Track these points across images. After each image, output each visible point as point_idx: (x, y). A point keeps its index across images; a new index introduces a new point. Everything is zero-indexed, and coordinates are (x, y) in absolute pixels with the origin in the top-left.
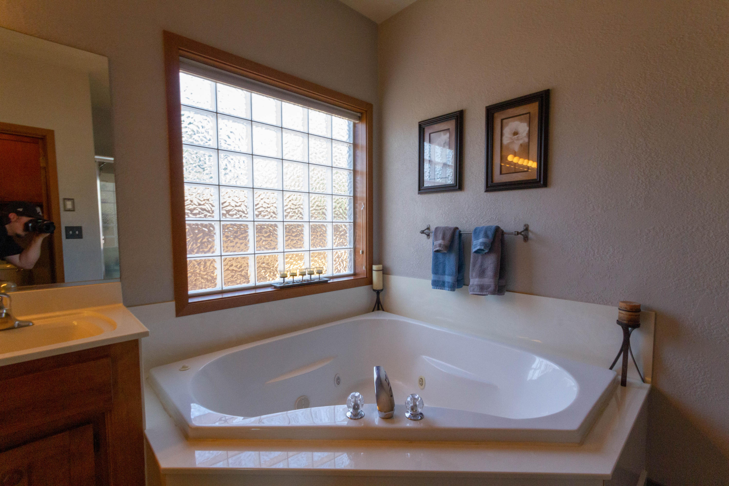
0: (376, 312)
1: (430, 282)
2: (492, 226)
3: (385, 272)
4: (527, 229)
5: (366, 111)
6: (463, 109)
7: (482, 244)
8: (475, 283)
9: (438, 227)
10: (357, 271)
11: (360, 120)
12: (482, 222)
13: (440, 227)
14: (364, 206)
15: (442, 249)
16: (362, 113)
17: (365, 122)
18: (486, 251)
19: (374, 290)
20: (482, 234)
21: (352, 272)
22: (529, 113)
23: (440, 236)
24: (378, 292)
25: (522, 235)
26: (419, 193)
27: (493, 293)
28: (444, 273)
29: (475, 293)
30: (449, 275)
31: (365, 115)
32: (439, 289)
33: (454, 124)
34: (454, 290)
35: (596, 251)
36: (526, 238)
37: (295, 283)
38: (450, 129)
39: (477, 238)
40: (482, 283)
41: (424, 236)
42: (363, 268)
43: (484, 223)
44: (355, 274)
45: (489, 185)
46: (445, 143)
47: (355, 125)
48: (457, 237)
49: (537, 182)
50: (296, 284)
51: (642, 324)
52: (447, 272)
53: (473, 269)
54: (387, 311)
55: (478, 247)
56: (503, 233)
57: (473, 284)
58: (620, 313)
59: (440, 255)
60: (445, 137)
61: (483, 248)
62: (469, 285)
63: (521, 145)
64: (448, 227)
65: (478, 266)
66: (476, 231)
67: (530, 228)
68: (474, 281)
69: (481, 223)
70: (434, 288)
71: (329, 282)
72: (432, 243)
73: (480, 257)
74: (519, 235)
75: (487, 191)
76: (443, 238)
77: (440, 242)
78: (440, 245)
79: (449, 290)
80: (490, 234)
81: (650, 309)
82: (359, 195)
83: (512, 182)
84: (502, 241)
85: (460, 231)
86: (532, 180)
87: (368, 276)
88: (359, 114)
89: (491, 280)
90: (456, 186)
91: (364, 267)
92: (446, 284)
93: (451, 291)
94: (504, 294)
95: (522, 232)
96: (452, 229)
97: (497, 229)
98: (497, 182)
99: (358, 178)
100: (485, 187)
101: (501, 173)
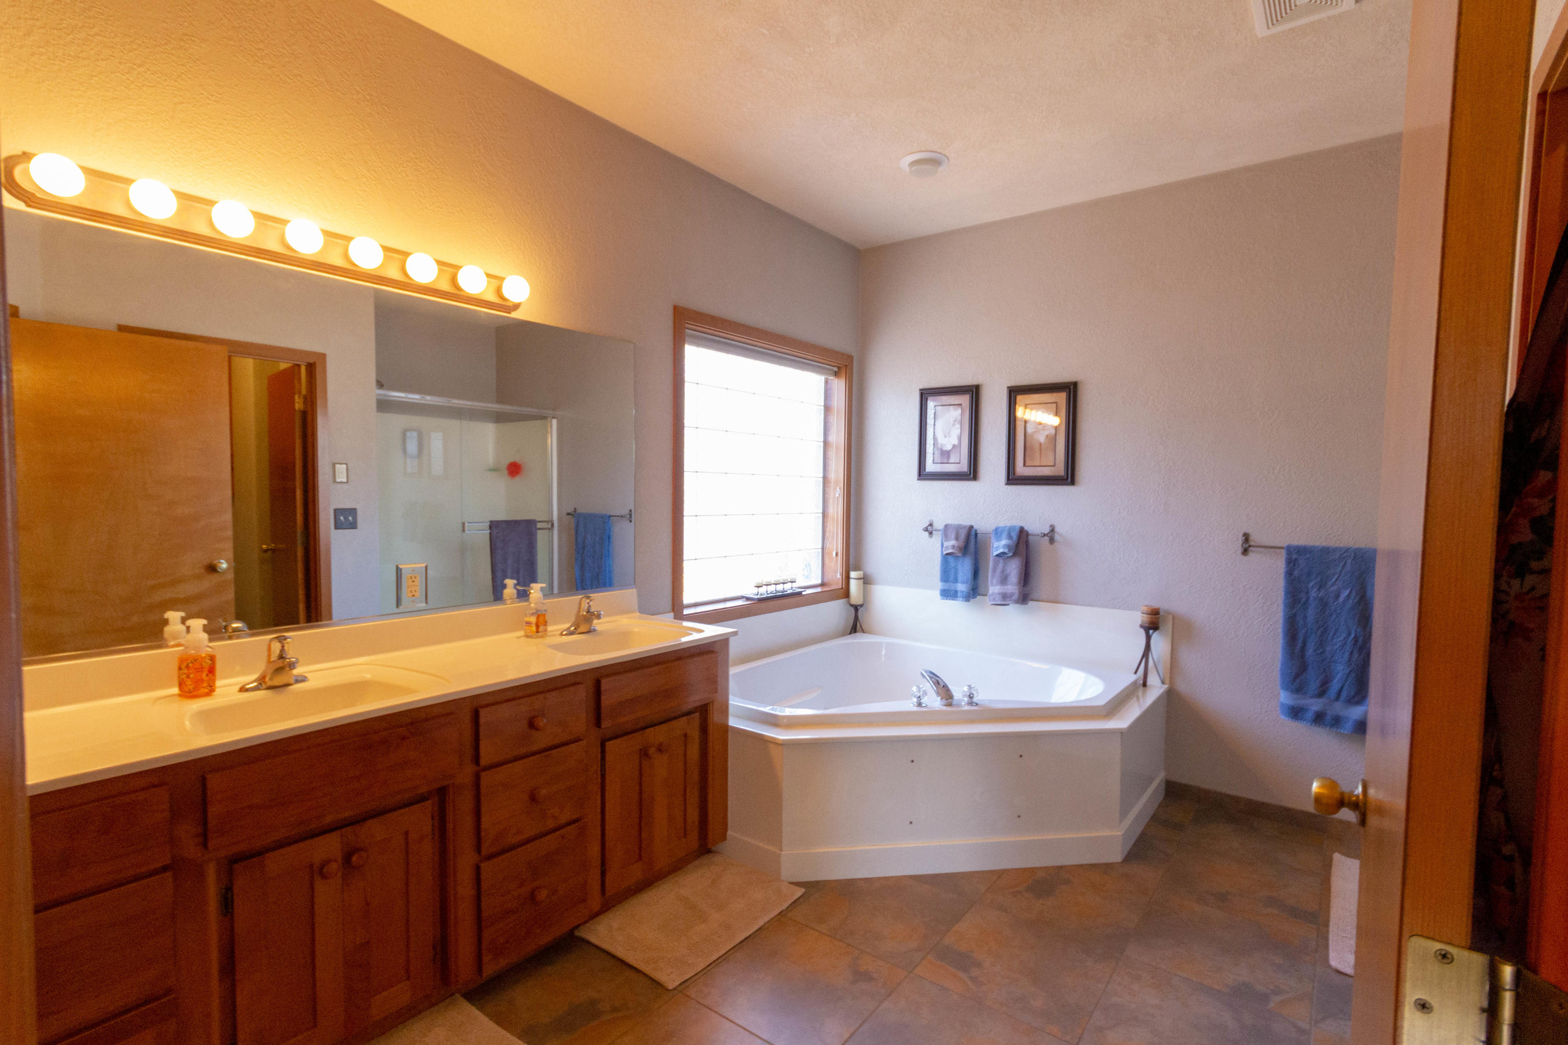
0: (853, 635)
1: (938, 593)
2: (1015, 526)
3: (866, 581)
4: (1052, 530)
5: (846, 366)
6: (980, 384)
7: (1006, 546)
8: (996, 591)
9: (948, 524)
10: (826, 580)
11: (836, 375)
12: (1002, 520)
13: (951, 525)
14: (841, 491)
15: (956, 552)
16: (839, 368)
17: (844, 379)
18: (1011, 554)
19: (852, 605)
20: (1005, 535)
21: (819, 582)
22: (1056, 403)
23: (953, 535)
24: (856, 608)
25: (1048, 536)
26: (918, 479)
27: (1017, 602)
28: (956, 581)
29: (996, 603)
30: (963, 583)
31: (844, 370)
32: (950, 599)
33: (968, 400)
34: (969, 601)
35: (1122, 555)
36: (1052, 540)
37: (768, 594)
38: (963, 405)
39: (999, 538)
40: (1004, 591)
41: (927, 533)
42: (836, 576)
43: (1003, 521)
44: (822, 585)
45: (1010, 478)
46: (955, 421)
47: (826, 382)
48: (972, 538)
49: (1065, 479)
50: (770, 596)
51: (1161, 628)
52: (960, 579)
53: (993, 576)
54: (867, 633)
55: (1001, 550)
56: (1027, 534)
57: (993, 593)
58: (1142, 617)
59: (951, 559)
60: (955, 413)
61: (1006, 551)
62: (988, 595)
63: (1047, 436)
64: (961, 525)
65: (999, 571)
66: (998, 532)
67: (1057, 529)
68: (994, 589)
69: (1000, 521)
70: (944, 599)
71: (804, 593)
72: (939, 544)
73: (1001, 561)
74: (1046, 537)
75: (1007, 484)
76: (957, 539)
77: (953, 542)
78: (953, 547)
79: (963, 601)
80: (1015, 535)
81: (1168, 612)
82: (832, 476)
83: (1036, 477)
84: (1027, 544)
85: (976, 531)
86: (1059, 476)
87: (844, 586)
88: (836, 369)
89: (1015, 587)
90: (970, 474)
91: (839, 574)
92: (959, 594)
93: (966, 601)
94: (1027, 604)
95: (1048, 533)
96: (967, 528)
97: (1022, 531)
98: (1021, 474)
99: (832, 454)
100: (1006, 480)
101: (1024, 465)
